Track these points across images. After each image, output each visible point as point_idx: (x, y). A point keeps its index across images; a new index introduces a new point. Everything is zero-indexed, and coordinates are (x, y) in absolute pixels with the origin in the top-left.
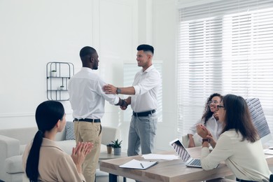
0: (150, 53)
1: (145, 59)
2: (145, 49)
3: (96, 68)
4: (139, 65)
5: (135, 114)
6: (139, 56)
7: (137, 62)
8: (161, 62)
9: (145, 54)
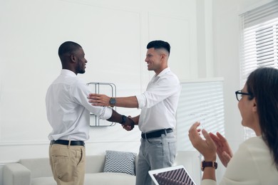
0: (164, 51)
1: (157, 60)
2: (159, 46)
3: (82, 72)
4: (149, 69)
5: (143, 135)
6: (149, 56)
7: (146, 64)
8: (222, 79)
9: (157, 54)
